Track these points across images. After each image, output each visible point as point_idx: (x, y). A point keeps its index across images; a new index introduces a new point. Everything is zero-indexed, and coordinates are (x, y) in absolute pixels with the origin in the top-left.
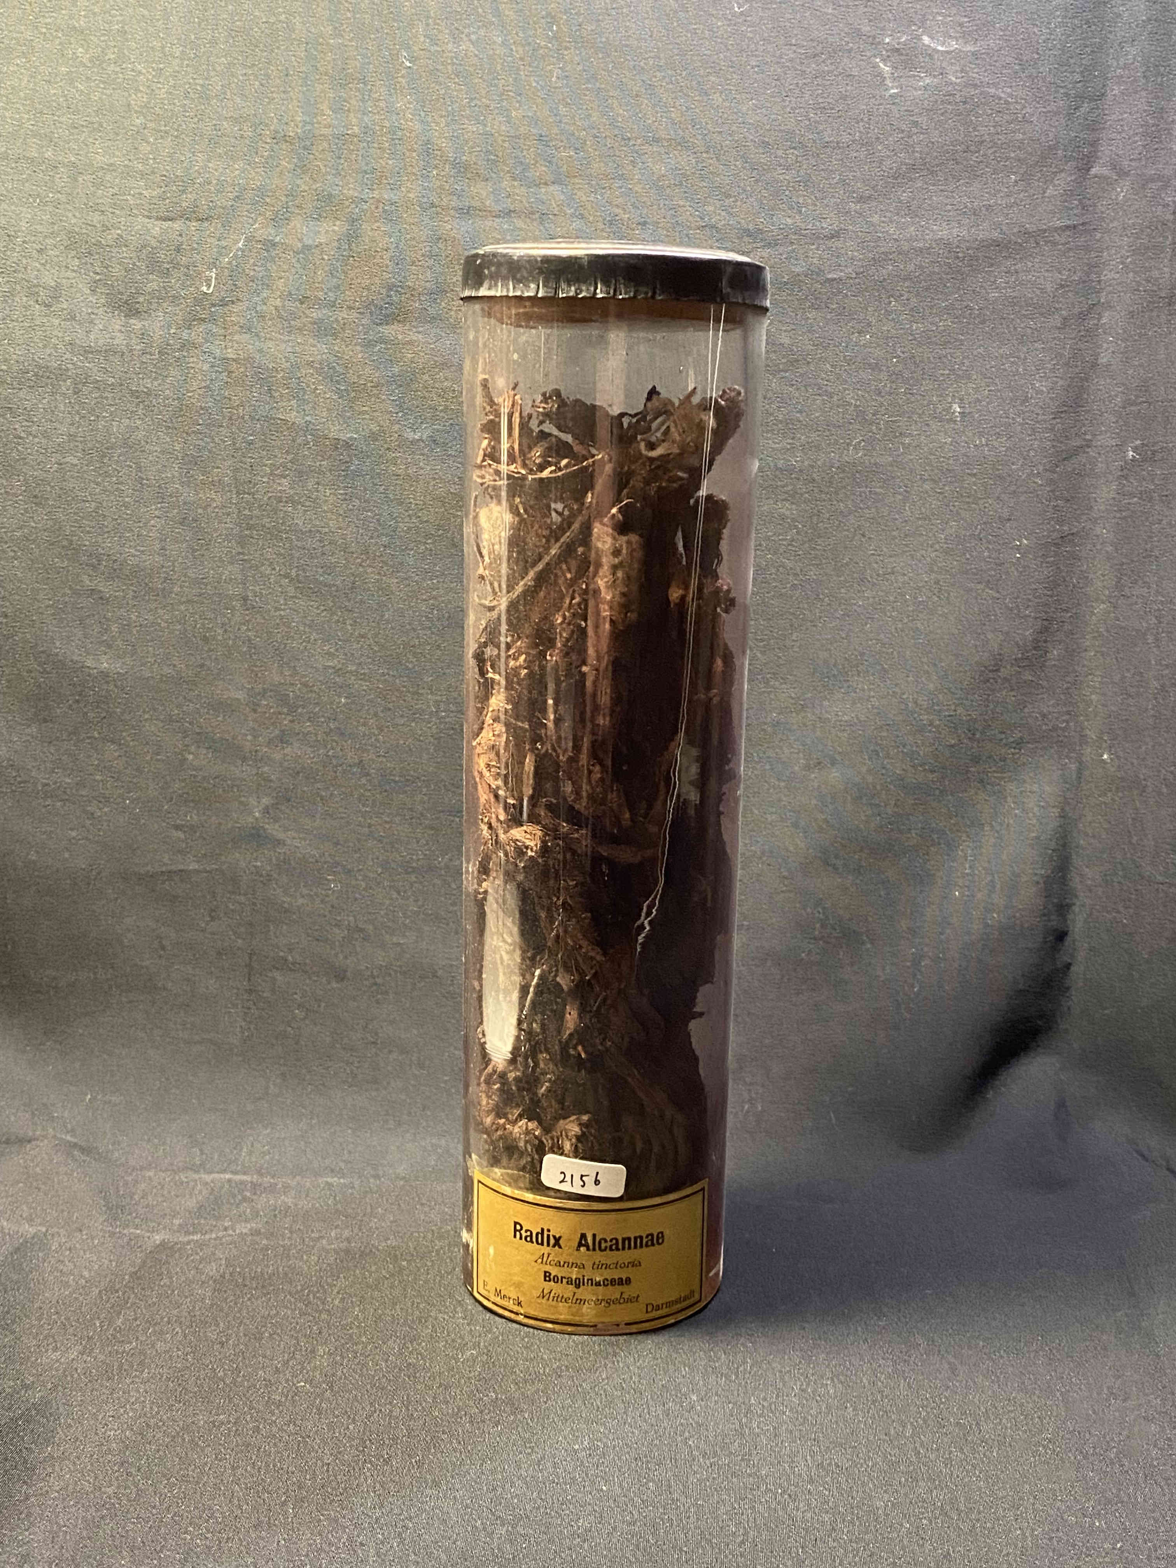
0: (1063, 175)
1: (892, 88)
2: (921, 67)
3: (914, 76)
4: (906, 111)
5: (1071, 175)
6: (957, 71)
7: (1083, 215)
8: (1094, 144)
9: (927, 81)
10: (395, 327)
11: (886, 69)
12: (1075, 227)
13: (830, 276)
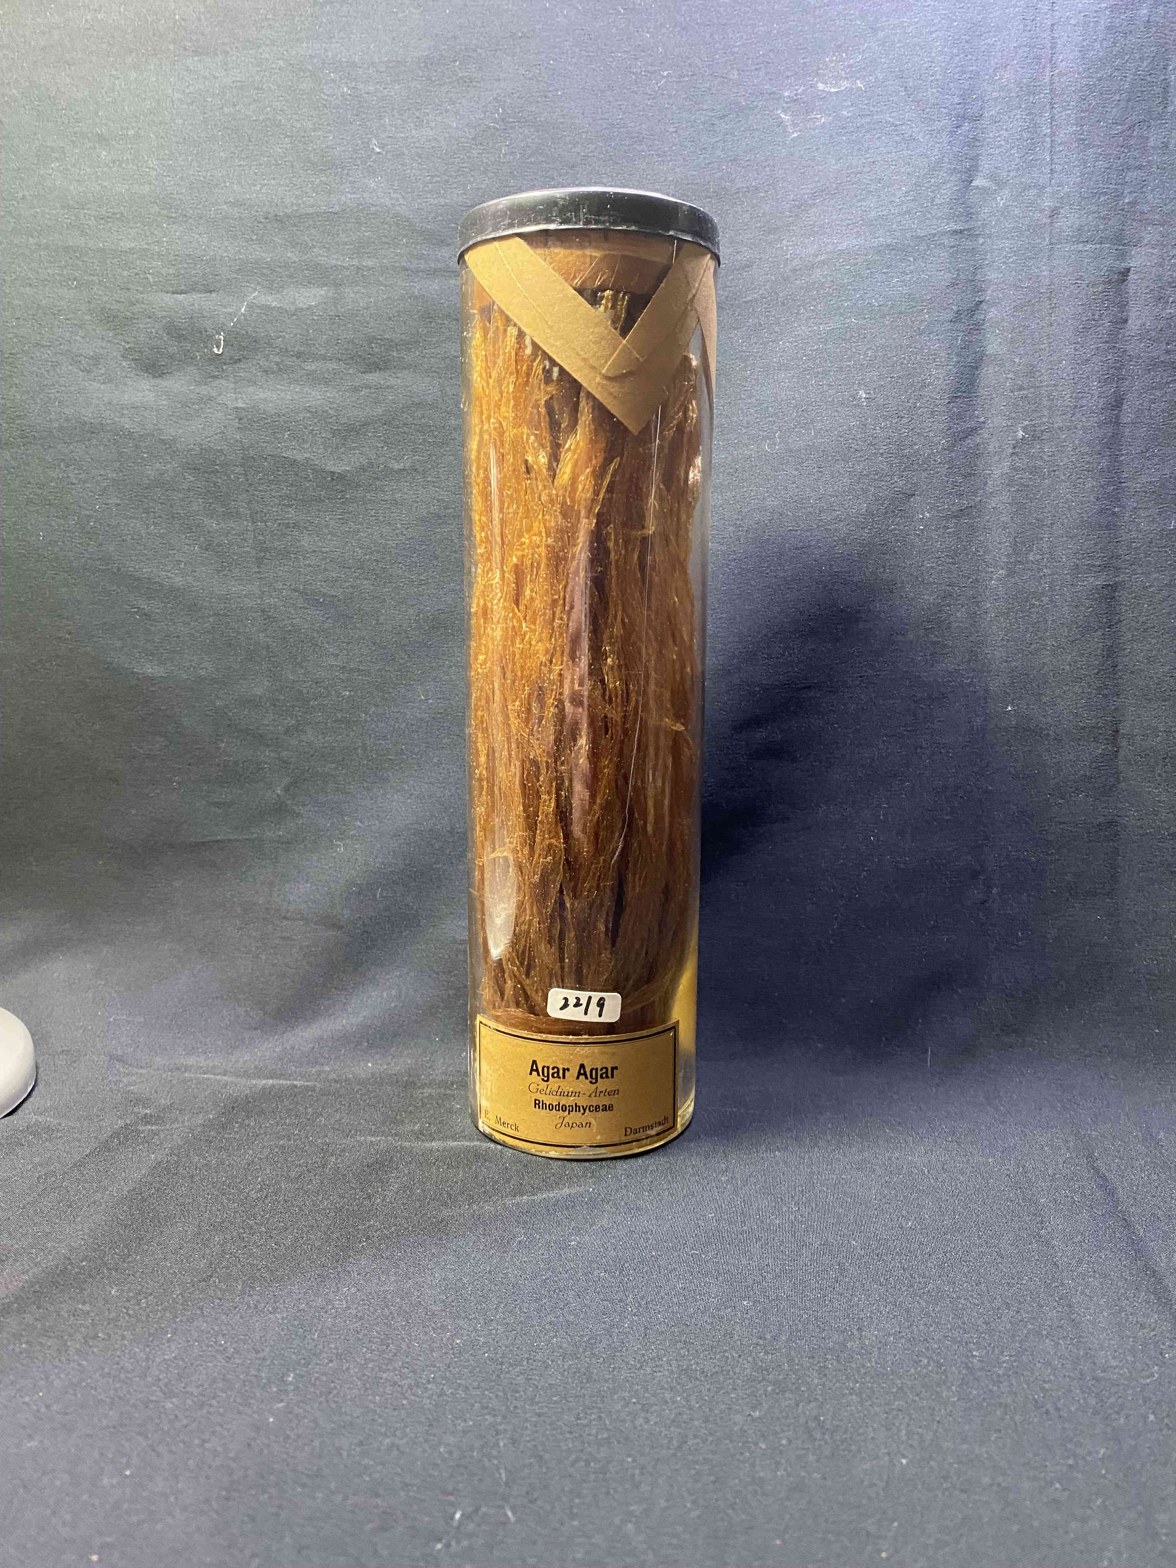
0: (948, 185)
1: (793, 133)
2: (818, 109)
3: (812, 119)
5: (955, 185)
6: (848, 106)
7: (968, 221)
8: (976, 158)
9: (823, 120)
10: (377, 374)
11: (786, 117)
12: (961, 232)
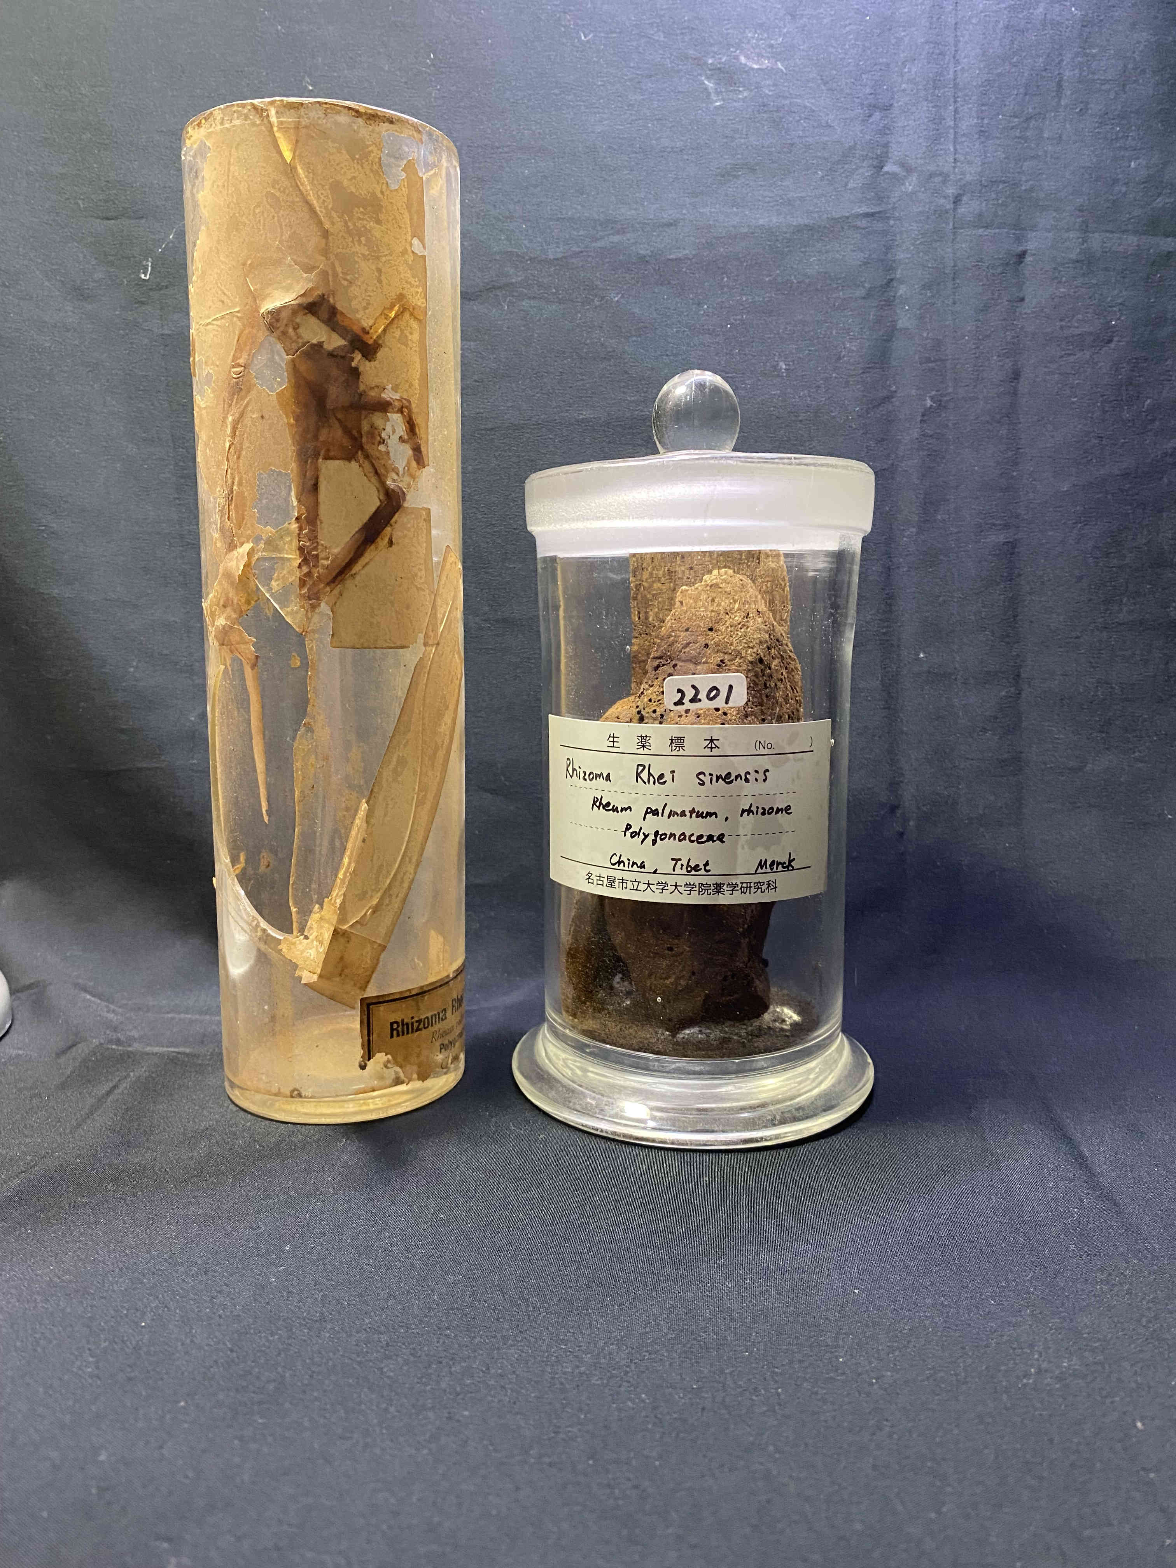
0: (861, 170)
1: (716, 101)
2: (740, 82)
3: (735, 90)
4: (729, 120)
5: (867, 171)
6: (769, 85)
7: (879, 205)
8: (886, 145)
9: (746, 94)
11: (710, 84)
12: (872, 215)
13: (672, 257)
